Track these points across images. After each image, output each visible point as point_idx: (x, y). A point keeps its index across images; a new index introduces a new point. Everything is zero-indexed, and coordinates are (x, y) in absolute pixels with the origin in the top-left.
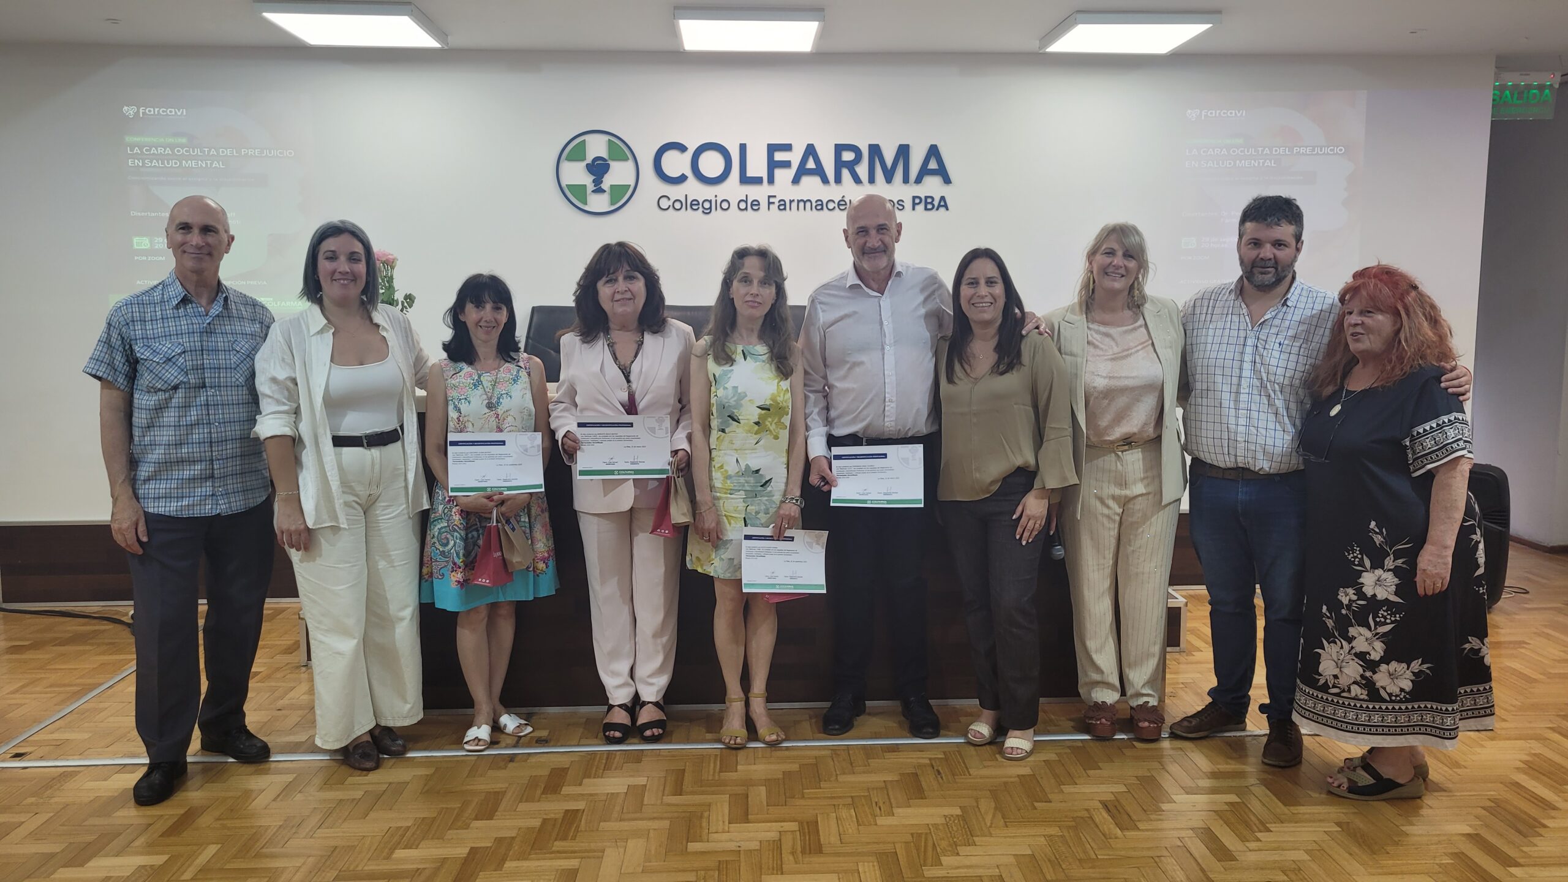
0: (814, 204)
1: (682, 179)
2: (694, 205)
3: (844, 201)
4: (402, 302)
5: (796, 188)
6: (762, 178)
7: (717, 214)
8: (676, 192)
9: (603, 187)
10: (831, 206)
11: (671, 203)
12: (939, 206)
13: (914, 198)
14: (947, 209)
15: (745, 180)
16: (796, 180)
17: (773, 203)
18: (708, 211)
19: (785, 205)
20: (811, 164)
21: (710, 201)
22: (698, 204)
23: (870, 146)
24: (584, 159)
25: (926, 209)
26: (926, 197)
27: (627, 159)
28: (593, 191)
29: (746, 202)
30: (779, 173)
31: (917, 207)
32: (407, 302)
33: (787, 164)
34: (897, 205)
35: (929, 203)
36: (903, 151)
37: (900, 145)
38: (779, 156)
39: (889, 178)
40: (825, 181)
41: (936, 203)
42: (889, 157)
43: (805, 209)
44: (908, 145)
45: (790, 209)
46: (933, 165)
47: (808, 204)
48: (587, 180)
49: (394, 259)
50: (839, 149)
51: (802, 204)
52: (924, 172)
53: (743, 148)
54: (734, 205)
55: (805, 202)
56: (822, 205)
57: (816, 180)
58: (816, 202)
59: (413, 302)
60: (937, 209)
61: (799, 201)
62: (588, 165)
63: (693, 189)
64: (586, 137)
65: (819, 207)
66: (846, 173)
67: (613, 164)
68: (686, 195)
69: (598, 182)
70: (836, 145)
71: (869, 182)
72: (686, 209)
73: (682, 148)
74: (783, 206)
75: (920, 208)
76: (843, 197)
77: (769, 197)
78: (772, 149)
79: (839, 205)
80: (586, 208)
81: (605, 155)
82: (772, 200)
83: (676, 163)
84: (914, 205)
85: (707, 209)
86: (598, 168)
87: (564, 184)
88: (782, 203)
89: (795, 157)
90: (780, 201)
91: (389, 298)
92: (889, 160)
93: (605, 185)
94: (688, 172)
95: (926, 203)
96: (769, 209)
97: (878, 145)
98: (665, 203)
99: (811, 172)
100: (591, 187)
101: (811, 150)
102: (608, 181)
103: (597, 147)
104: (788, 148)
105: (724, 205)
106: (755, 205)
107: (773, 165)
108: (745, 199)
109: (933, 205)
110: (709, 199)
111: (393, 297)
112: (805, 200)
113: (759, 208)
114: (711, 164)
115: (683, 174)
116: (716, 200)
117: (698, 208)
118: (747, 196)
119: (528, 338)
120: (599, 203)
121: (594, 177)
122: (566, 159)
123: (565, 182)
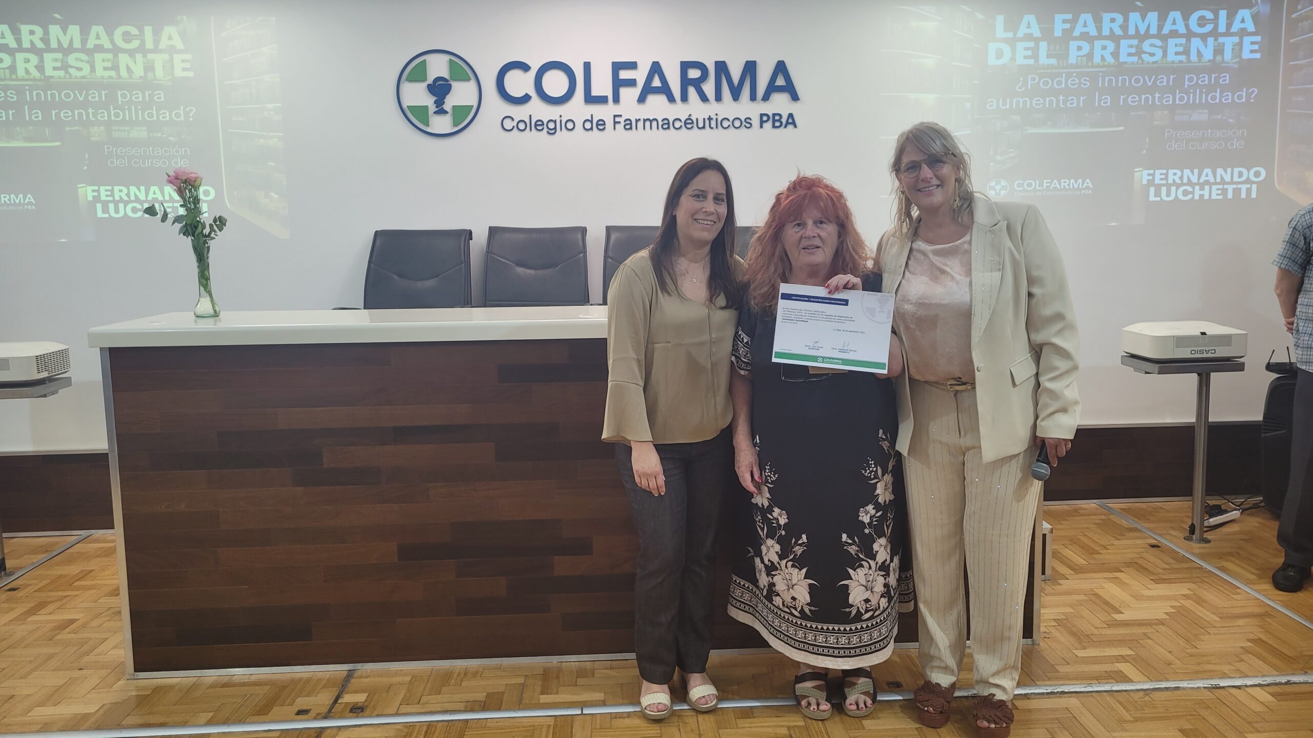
0: (660, 123)
1: (526, 99)
2: (539, 125)
3: (691, 120)
4: (211, 226)
5: (641, 107)
6: (607, 97)
7: (562, 135)
8: (520, 112)
9: (444, 108)
10: (677, 124)
11: (515, 123)
12: (787, 123)
13: (762, 115)
14: (795, 126)
15: (590, 99)
16: (642, 99)
17: (619, 122)
18: (553, 131)
19: (631, 124)
20: (657, 83)
21: (555, 122)
22: (543, 125)
23: (717, 63)
24: (424, 80)
25: (774, 127)
26: (774, 115)
27: (468, 80)
28: (434, 113)
29: (591, 122)
30: (623, 91)
31: (765, 125)
32: (216, 225)
33: (632, 83)
34: (744, 123)
35: (777, 120)
36: (750, 68)
37: (747, 62)
38: (624, 75)
39: (736, 96)
40: (671, 99)
41: (784, 120)
43: (651, 128)
44: (755, 61)
45: (636, 128)
46: (780, 81)
47: (654, 124)
48: (428, 101)
49: (196, 178)
50: (685, 66)
51: (648, 123)
52: (772, 88)
53: (587, 66)
54: (579, 125)
55: (651, 121)
56: (668, 124)
57: (662, 99)
58: (663, 121)
59: (225, 225)
60: (785, 127)
61: (645, 121)
62: (429, 86)
63: (537, 109)
64: (427, 57)
65: (666, 126)
66: (692, 91)
67: (456, 85)
68: (530, 116)
69: (440, 103)
70: (681, 62)
71: (716, 100)
72: (531, 130)
73: (525, 67)
74: (629, 125)
76: (690, 115)
77: (615, 116)
78: (617, 67)
79: (686, 123)
80: (429, 130)
81: (445, 74)
82: (617, 119)
83: (519, 83)
84: (762, 122)
85: (552, 129)
86: (440, 89)
87: (405, 106)
88: (629, 122)
89: (640, 75)
90: (625, 121)
91: (193, 221)
92: (736, 77)
93: (447, 106)
94: (532, 92)
95: (774, 121)
96: (615, 129)
97: (725, 62)
98: (508, 124)
99: (656, 91)
100: (432, 108)
101: (656, 68)
102: (450, 102)
103: (438, 67)
105: (569, 125)
106: (601, 125)
107: (618, 84)
108: (590, 119)
109: (781, 123)
110: (554, 120)
111: (198, 219)
112: (651, 119)
113: (605, 128)
114: (555, 83)
115: (527, 94)
116: (561, 120)
117: (543, 128)
118: (592, 115)
119: (370, 262)
120: (441, 124)
121: (436, 98)
122: (406, 80)
123: (406, 103)
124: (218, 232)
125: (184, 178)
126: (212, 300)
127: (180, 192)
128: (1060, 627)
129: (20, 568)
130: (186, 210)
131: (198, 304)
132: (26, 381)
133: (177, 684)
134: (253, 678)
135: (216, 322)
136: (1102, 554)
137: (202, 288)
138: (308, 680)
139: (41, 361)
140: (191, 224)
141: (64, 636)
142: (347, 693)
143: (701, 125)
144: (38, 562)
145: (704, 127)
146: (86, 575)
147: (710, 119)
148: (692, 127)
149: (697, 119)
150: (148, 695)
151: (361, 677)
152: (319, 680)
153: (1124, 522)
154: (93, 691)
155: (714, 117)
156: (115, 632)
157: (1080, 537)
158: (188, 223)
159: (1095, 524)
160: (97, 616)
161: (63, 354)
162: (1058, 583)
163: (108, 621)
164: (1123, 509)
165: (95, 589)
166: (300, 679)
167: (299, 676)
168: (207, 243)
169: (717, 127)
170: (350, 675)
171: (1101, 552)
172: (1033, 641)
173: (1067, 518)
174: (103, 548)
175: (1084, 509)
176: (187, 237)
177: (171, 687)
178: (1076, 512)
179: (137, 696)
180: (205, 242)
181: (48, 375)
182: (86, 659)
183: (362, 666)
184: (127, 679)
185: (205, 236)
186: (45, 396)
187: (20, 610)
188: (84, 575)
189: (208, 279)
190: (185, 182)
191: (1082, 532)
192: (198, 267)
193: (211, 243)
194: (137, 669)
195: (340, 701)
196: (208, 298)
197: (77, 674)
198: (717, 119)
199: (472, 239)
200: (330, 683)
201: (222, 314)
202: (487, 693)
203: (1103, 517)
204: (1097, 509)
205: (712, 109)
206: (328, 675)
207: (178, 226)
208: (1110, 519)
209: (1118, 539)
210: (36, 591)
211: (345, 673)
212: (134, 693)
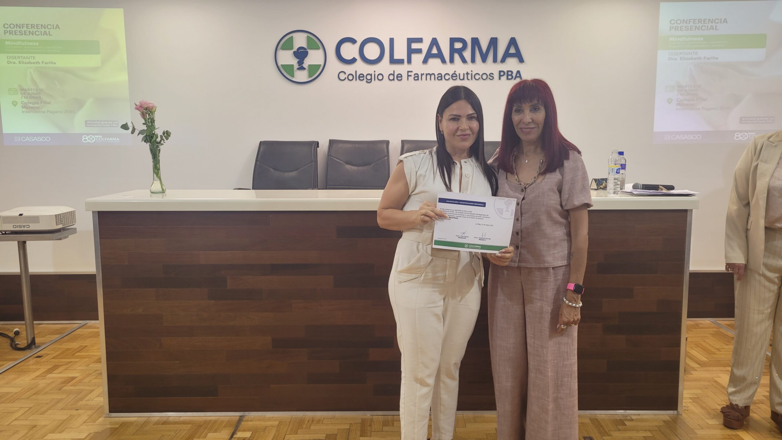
0: (436, 76)
1: (354, 60)
2: (361, 77)
3: (456, 74)
4: (161, 136)
5: (425, 66)
6: (404, 59)
7: (375, 83)
8: (349, 69)
9: (303, 66)
10: (447, 77)
11: (346, 76)
12: (516, 77)
13: (500, 72)
15: (393, 61)
16: (425, 61)
17: (411, 76)
18: (370, 81)
19: (418, 77)
20: (435, 51)
21: (371, 75)
22: (364, 77)
23: (473, 39)
24: (291, 48)
25: (508, 79)
26: (508, 71)
27: (318, 49)
28: (297, 69)
29: (394, 75)
30: (414, 57)
31: (502, 78)
32: (164, 136)
33: (419, 51)
34: (489, 77)
35: (510, 75)
36: (494, 42)
37: (491, 38)
38: (414, 46)
39: (484, 59)
40: (444, 61)
41: (514, 75)
42: (484, 45)
43: (430, 79)
44: (497, 38)
45: (421, 79)
46: (512, 51)
47: (433, 77)
48: (294, 62)
49: (153, 107)
50: (453, 41)
51: (428, 77)
52: (507, 55)
53: (392, 41)
54: (386, 77)
55: (431, 75)
56: (441, 77)
57: (438, 61)
58: (438, 75)
59: (170, 136)
61: (427, 75)
62: (294, 52)
63: (360, 67)
64: (294, 35)
65: (440, 78)
66: (457, 57)
67: (311, 52)
68: (356, 71)
69: (301, 63)
70: (451, 38)
71: (471, 62)
72: (356, 80)
73: (353, 41)
74: (417, 77)
75: (504, 78)
76: (455, 71)
77: (408, 72)
78: (410, 41)
79: (452, 76)
80: (294, 79)
81: (305, 46)
82: (410, 74)
83: (349, 51)
84: (500, 76)
85: (369, 80)
86: (301, 54)
87: (279, 64)
88: (417, 75)
89: (424, 46)
90: (415, 75)
91: (150, 133)
92: (484, 48)
93: (306, 64)
94: (357, 57)
95: (508, 75)
96: (408, 79)
97: (477, 38)
98: (342, 76)
99: (434, 56)
100: (296, 66)
101: (434, 42)
102: (307, 62)
103: (300, 41)
104: (420, 40)
105: (380, 77)
106: (399, 77)
107: (411, 52)
108: (393, 73)
109: (512, 77)
110: (370, 73)
111: (153, 132)
112: (431, 73)
113: (402, 79)
114: (372, 51)
115: (354, 57)
116: (375, 74)
117: (364, 79)
118: (394, 71)
119: (256, 160)
120: (301, 76)
121: (298, 60)
122: (281, 49)
123: (280, 63)
124: (166, 141)
125: (145, 106)
126: (161, 183)
127: (143, 115)
128: (694, 403)
129: (43, 344)
130: (147, 126)
131: (152, 185)
132: (49, 230)
133: (135, 421)
134: (182, 419)
135: (163, 196)
136: (717, 354)
137: (155, 175)
138: (215, 421)
139: (58, 218)
140: (149, 136)
141: (67, 388)
142: (239, 431)
143: (462, 78)
144: (54, 340)
145: (463, 79)
146: (83, 349)
147: (467, 74)
148: (456, 79)
149: (459, 74)
150: (117, 428)
151: (247, 421)
152: (222, 422)
153: (729, 333)
154: (84, 424)
155: (470, 73)
156: (99, 386)
157: (701, 343)
158: (147, 134)
159: (710, 334)
160: (88, 375)
161: (72, 214)
162: (691, 373)
163: (94, 378)
164: (727, 325)
165: (88, 358)
166: (210, 421)
167: (209, 418)
168: (159, 148)
169: (472, 79)
170: (241, 419)
171: (716, 353)
172: (678, 412)
173: (691, 330)
174: (93, 332)
175: (702, 324)
176: (147, 143)
177: (131, 423)
178: (697, 326)
179: (110, 428)
180: (158, 147)
181: (62, 227)
182: (81, 403)
183: (248, 414)
184: (105, 417)
185: (158, 143)
186: (60, 239)
187: (43, 369)
188: (82, 349)
189: (159, 169)
190: (146, 109)
191: (702, 339)
192: (153, 162)
193: (161, 147)
194: (110, 412)
195: (235, 436)
196: (159, 181)
197: (74, 412)
198: (472, 74)
199: (318, 147)
200: (228, 424)
201: (167, 192)
202: (326, 434)
203: (715, 330)
204: (710, 324)
205: (469, 67)
206: (227, 418)
207: (141, 136)
208: (720, 331)
209: (727, 345)
210: (52, 358)
211: (238, 418)
212: (109, 426)
